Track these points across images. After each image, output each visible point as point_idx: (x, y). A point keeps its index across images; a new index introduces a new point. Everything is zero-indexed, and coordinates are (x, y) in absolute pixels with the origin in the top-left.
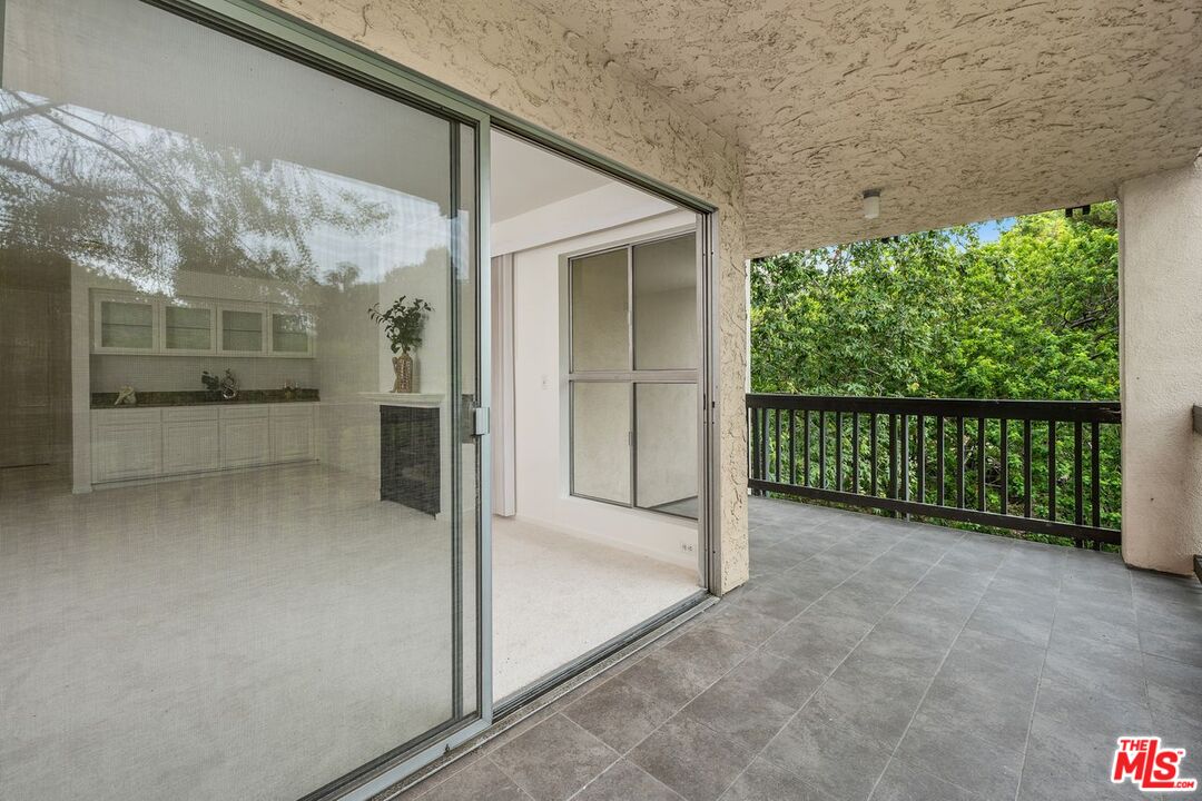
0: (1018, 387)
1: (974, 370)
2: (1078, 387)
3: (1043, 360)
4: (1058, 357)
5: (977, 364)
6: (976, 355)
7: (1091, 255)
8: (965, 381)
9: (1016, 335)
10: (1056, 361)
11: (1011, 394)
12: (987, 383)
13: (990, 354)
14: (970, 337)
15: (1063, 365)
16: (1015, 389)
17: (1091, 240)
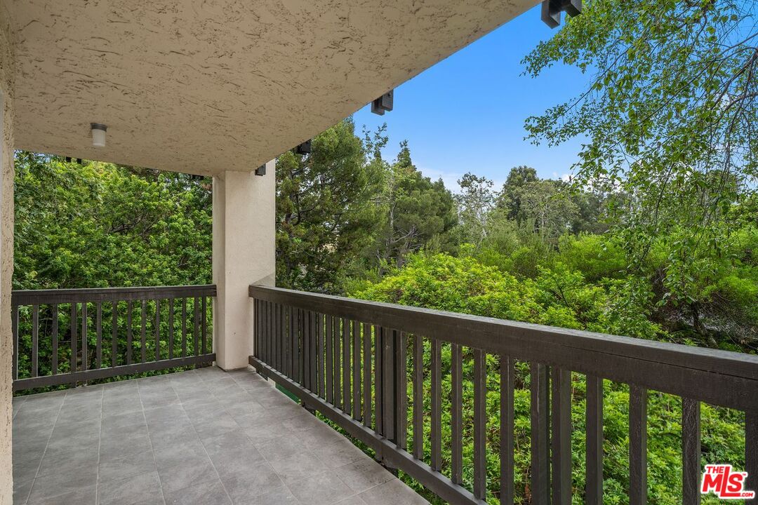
0: (90, 270)
1: (59, 259)
2: (127, 270)
3: (105, 252)
4: (114, 251)
5: (60, 254)
6: (57, 247)
7: (130, 189)
8: (49, 267)
9: (85, 234)
10: (113, 253)
11: (86, 276)
12: (68, 268)
13: (67, 247)
14: (53, 233)
15: (117, 256)
16: (88, 272)
17: (131, 181)
